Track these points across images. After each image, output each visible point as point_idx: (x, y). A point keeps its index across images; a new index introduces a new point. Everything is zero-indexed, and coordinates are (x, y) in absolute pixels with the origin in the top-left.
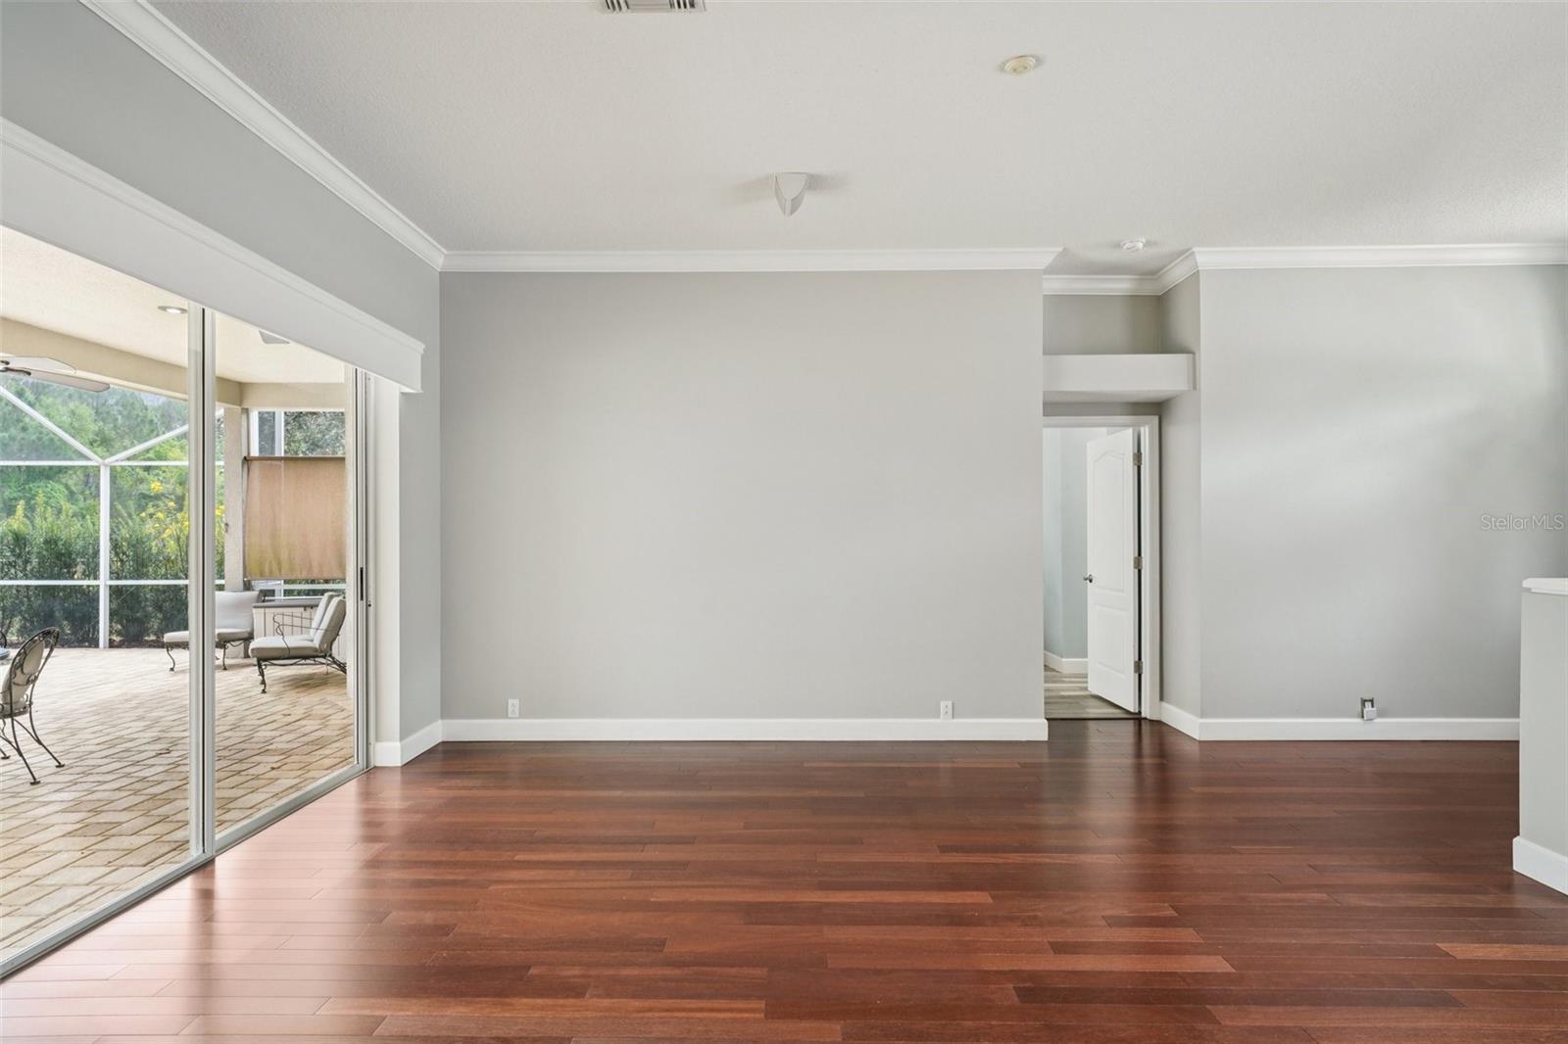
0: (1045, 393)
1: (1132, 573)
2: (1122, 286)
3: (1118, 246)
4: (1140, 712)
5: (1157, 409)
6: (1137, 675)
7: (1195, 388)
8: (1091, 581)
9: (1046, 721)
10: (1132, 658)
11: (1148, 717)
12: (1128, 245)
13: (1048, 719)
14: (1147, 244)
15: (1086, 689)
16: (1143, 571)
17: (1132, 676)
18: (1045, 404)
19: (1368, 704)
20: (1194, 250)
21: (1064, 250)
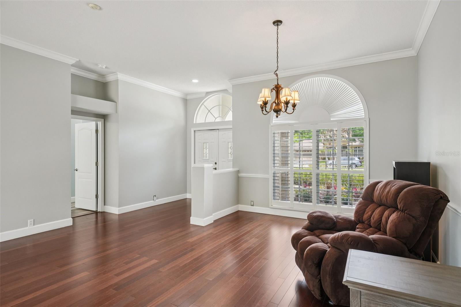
0: (72, 107)
1: (95, 167)
2: (93, 77)
3: (97, 65)
4: (97, 211)
5: (104, 117)
6: (96, 199)
7: (117, 113)
8: (77, 171)
9: (72, 219)
10: (95, 194)
11: (100, 211)
12: (100, 66)
13: (72, 218)
14: (106, 67)
15: (74, 207)
16: (98, 166)
17: (95, 199)
18: (72, 111)
19: (155, 197)
20: (118, 73)
21: (79, 60)
